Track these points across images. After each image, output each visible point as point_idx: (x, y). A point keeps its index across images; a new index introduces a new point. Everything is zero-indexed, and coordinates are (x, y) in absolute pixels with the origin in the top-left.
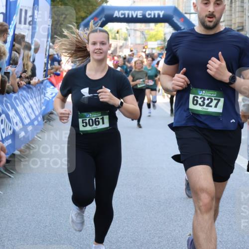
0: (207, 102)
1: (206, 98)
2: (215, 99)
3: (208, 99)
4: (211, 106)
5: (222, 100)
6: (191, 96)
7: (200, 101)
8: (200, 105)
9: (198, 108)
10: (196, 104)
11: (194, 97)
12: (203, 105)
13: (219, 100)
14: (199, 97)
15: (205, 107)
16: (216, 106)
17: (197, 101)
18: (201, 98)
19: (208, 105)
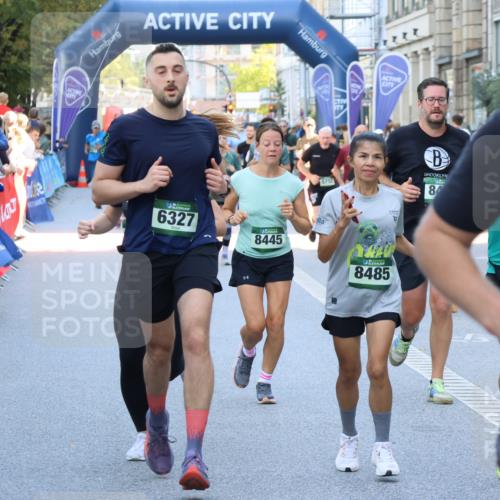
0: (178, 218)
1: (178, 213)
2: (189, 215)
3: (179, 215)
4: (183, 224)
5: (196, 214)
6: (156, 211)
7: (169, 217)
8: (169, 222)
9: (166, 226)
10: (164, 222)
11: (160, 213)
12: (174, 222)
13: (193, 216)
14: (168, 211)
15: (175, 225)
16: (189, 224)
17: (165, 217)
18: (170, 214)
19: (179, 223)
